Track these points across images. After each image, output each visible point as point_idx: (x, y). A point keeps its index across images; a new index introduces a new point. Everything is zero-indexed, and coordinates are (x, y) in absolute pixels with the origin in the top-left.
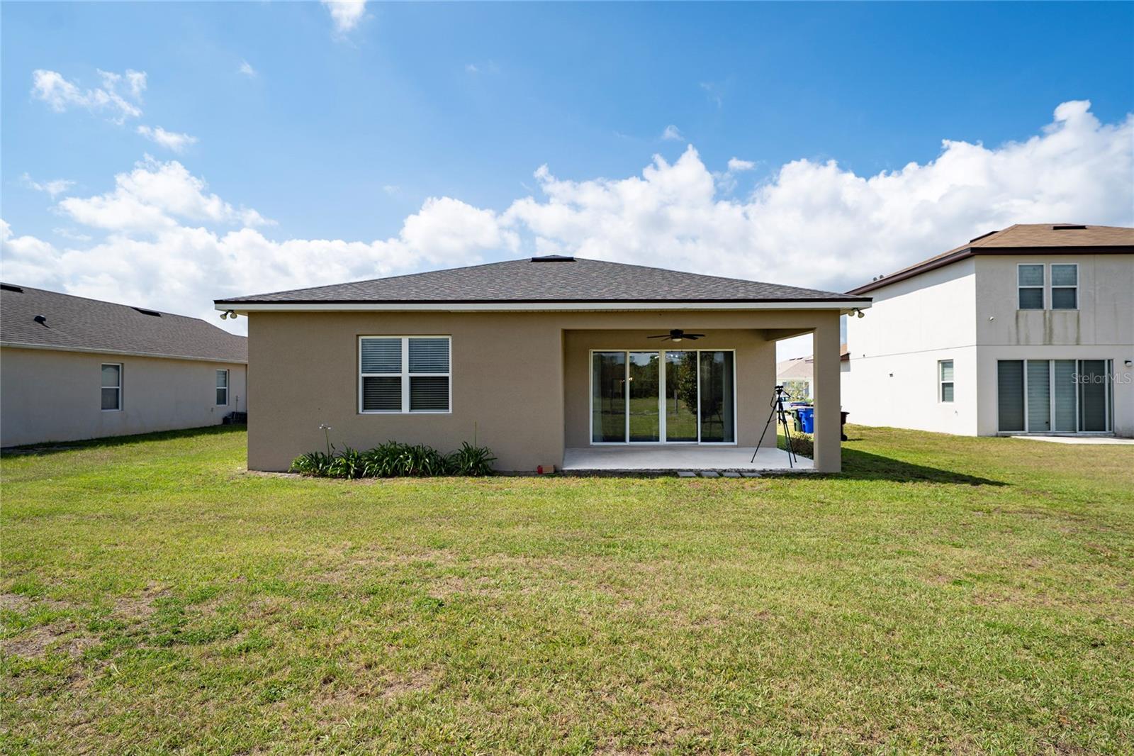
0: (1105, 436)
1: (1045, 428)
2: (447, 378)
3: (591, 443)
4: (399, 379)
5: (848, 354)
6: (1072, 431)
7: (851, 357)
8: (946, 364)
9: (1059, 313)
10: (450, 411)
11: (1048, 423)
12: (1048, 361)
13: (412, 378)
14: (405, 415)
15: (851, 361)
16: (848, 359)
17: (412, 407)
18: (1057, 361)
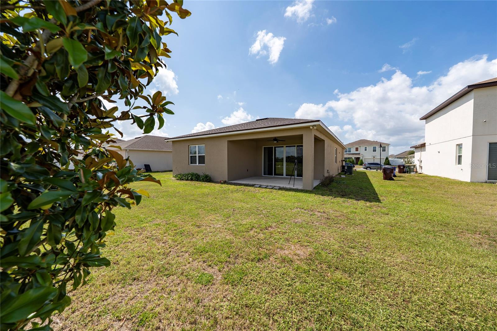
2: (205, 156)
3: (263, 175)
4: (196, 156)
5: (425, 144)
7: (426, 145)
10: (205, 164)
13: (199, 156)
14: (197, 165)
15: (426, 147)
16: (425, 146)
17: (199, 163)
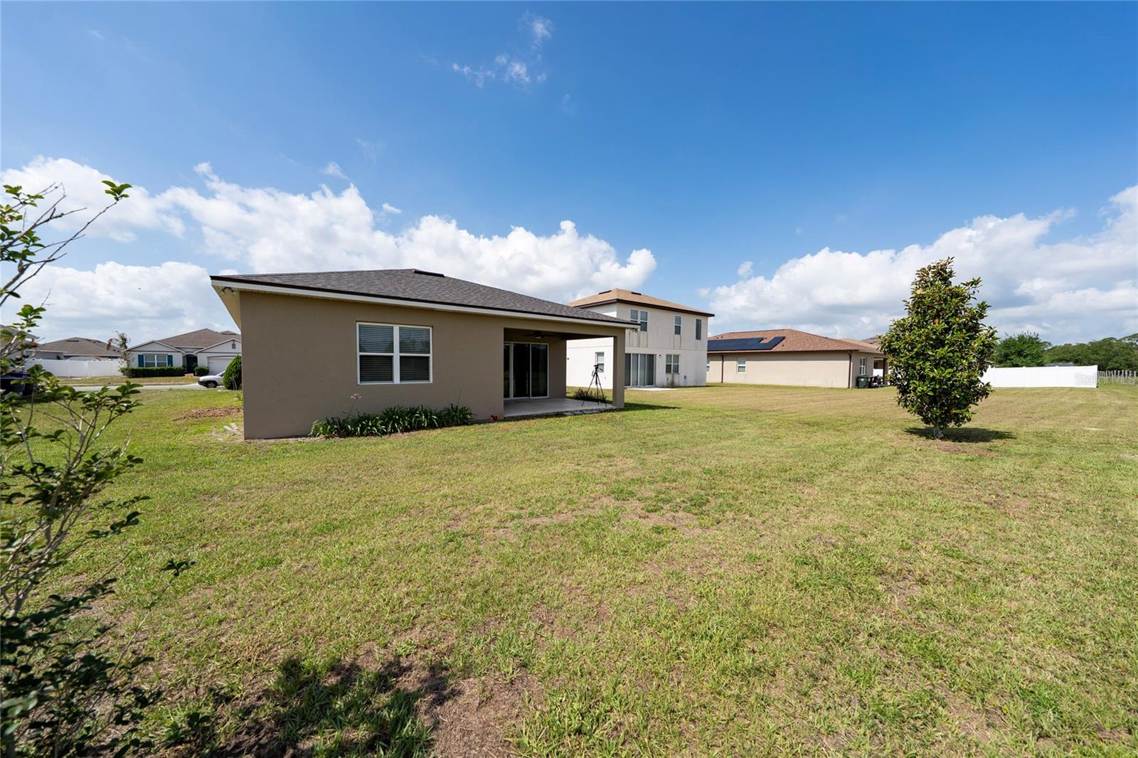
0: (654, 387)
1: (636, 384)
2: (428, 358)
4: (391, 357)
6: (644, 385)
8: (600, 354)
9: (642, 332)
10: (431, 381)
11: (637, 382)
12: (638, 354)
13: (401, 357)
14: (397, 385)
17: (402, 379)
18: (641, 355)
